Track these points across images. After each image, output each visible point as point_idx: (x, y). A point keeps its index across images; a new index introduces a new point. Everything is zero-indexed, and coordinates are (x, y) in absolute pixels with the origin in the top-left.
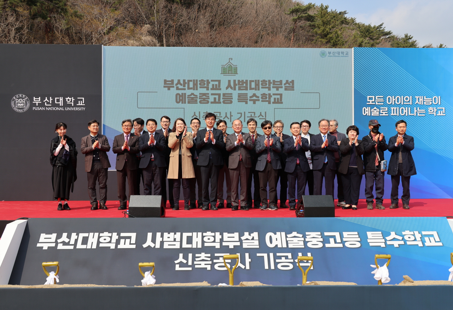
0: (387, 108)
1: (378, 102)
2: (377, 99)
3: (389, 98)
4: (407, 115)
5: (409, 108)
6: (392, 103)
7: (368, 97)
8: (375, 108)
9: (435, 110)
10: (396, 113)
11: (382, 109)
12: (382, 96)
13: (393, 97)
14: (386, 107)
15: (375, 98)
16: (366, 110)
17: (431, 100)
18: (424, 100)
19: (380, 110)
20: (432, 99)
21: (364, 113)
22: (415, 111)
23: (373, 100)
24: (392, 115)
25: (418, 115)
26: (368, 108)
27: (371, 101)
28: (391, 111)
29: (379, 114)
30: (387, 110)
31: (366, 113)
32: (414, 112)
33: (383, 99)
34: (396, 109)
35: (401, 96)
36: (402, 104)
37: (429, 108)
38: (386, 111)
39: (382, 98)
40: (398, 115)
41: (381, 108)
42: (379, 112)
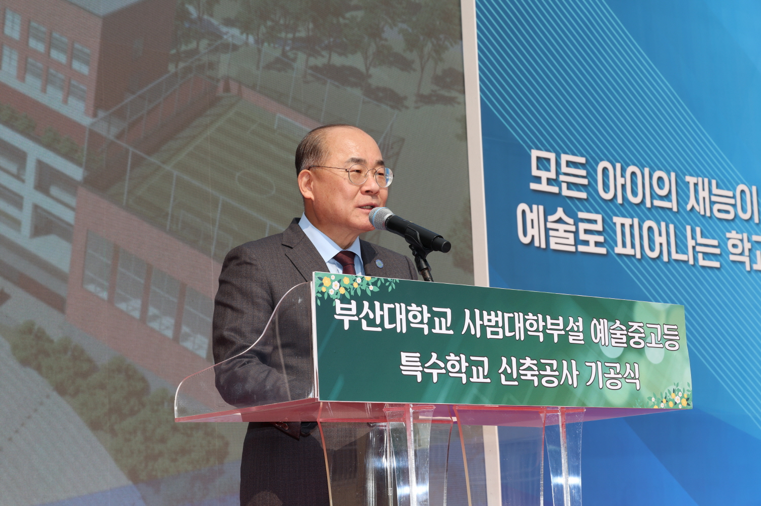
0: (598, 218)
1: (570, 186)
2: (564, 169)
3: (605, 170)
4: (665, 259)
5: (672, 227)
6: (615, 196)
7: (535, 154)
8: (560, 213)
9: (748, 246)
10: (633, 246)
11: (583, 220)
12: (582, 156)
13: (618, 166)
14: (597, 212)
15: (558, 164)
16: (529, 216)
17: (732, 201)
18: (714, 199)
19: (576, 224)
20: (734, 197)
21: (525, 234)
22: (691, 243)
23: (552, 175)
24: (619, 255)
25: (702, 262)
26: (535, 207)
27: (544, 175)
28: (615, 233)
29: (576, 245)
30: (599, 227)
31: (530, 232)
32: (686, 247)
33: (583, 172)
34: (632, 226)
35: (642, 167)
36: (648, 205)
37: (728, 235)
38: (599, 233)
39: (582, 166)
40: (638, 256)
41: (581, 215)
42: (576, 233)
